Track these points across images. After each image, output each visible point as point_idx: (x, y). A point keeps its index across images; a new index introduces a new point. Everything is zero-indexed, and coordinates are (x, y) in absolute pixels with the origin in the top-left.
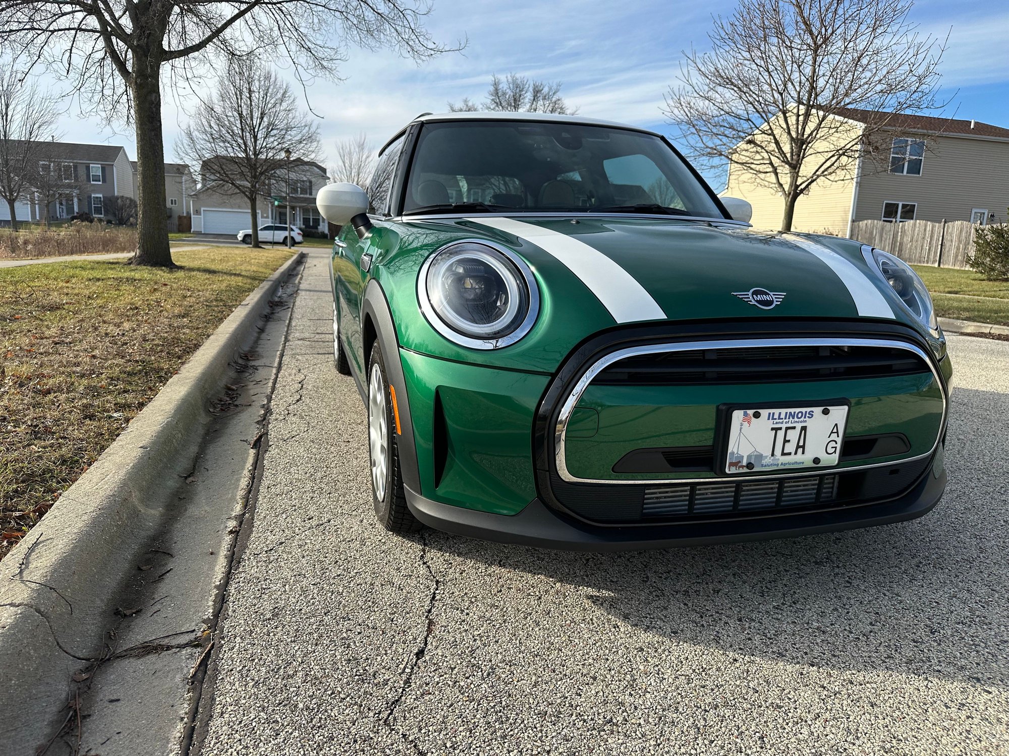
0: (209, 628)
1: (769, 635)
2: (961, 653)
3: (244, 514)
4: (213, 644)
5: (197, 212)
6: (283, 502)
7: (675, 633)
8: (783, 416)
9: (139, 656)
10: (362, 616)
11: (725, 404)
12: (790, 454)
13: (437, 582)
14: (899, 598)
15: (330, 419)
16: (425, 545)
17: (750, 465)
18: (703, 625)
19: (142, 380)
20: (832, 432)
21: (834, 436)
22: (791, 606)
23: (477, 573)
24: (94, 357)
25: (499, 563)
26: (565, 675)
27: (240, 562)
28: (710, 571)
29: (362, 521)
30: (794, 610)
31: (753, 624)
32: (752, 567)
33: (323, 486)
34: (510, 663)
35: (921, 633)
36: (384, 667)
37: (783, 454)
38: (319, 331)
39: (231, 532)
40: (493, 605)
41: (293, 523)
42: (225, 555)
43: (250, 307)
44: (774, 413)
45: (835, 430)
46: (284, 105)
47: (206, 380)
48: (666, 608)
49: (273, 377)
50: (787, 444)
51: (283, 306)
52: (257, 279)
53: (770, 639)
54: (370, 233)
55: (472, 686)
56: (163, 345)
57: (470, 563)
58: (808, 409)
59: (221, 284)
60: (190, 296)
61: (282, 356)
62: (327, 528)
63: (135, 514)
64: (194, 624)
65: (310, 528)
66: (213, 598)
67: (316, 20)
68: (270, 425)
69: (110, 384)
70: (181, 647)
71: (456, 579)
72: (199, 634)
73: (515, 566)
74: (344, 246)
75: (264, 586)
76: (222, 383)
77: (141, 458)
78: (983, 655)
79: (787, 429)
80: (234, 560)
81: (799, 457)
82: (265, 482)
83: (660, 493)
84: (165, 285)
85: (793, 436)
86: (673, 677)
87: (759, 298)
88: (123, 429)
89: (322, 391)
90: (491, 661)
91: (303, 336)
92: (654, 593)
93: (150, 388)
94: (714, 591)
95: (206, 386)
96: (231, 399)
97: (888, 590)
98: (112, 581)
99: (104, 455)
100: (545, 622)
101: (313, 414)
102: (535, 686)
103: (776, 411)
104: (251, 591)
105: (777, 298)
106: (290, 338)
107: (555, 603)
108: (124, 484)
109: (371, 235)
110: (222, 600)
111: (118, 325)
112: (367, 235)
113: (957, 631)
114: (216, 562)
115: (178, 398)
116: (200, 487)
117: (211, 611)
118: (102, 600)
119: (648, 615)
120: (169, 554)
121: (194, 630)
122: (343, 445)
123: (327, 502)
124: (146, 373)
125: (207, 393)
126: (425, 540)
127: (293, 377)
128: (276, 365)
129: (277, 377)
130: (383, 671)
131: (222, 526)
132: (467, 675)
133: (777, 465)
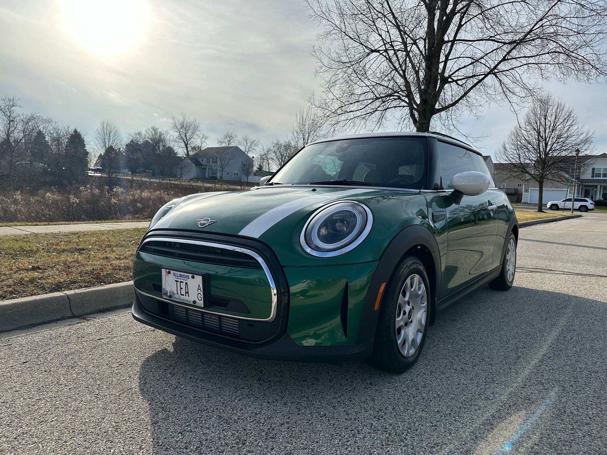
5: (527, 191)
8: (178, 275)
12: (183, 295)
17: (170, 297)
20: (198, 289)
21: (199, 291)
45: (199, 288)
50: (182, 290)
58: (187, 274)
79: (181, 282)
81: (187, 298)
85: (183, 285)
87: (203, 222)
103: (176, 272)
105: (210, 223)
118: (103, 307)
133: (180, 299)
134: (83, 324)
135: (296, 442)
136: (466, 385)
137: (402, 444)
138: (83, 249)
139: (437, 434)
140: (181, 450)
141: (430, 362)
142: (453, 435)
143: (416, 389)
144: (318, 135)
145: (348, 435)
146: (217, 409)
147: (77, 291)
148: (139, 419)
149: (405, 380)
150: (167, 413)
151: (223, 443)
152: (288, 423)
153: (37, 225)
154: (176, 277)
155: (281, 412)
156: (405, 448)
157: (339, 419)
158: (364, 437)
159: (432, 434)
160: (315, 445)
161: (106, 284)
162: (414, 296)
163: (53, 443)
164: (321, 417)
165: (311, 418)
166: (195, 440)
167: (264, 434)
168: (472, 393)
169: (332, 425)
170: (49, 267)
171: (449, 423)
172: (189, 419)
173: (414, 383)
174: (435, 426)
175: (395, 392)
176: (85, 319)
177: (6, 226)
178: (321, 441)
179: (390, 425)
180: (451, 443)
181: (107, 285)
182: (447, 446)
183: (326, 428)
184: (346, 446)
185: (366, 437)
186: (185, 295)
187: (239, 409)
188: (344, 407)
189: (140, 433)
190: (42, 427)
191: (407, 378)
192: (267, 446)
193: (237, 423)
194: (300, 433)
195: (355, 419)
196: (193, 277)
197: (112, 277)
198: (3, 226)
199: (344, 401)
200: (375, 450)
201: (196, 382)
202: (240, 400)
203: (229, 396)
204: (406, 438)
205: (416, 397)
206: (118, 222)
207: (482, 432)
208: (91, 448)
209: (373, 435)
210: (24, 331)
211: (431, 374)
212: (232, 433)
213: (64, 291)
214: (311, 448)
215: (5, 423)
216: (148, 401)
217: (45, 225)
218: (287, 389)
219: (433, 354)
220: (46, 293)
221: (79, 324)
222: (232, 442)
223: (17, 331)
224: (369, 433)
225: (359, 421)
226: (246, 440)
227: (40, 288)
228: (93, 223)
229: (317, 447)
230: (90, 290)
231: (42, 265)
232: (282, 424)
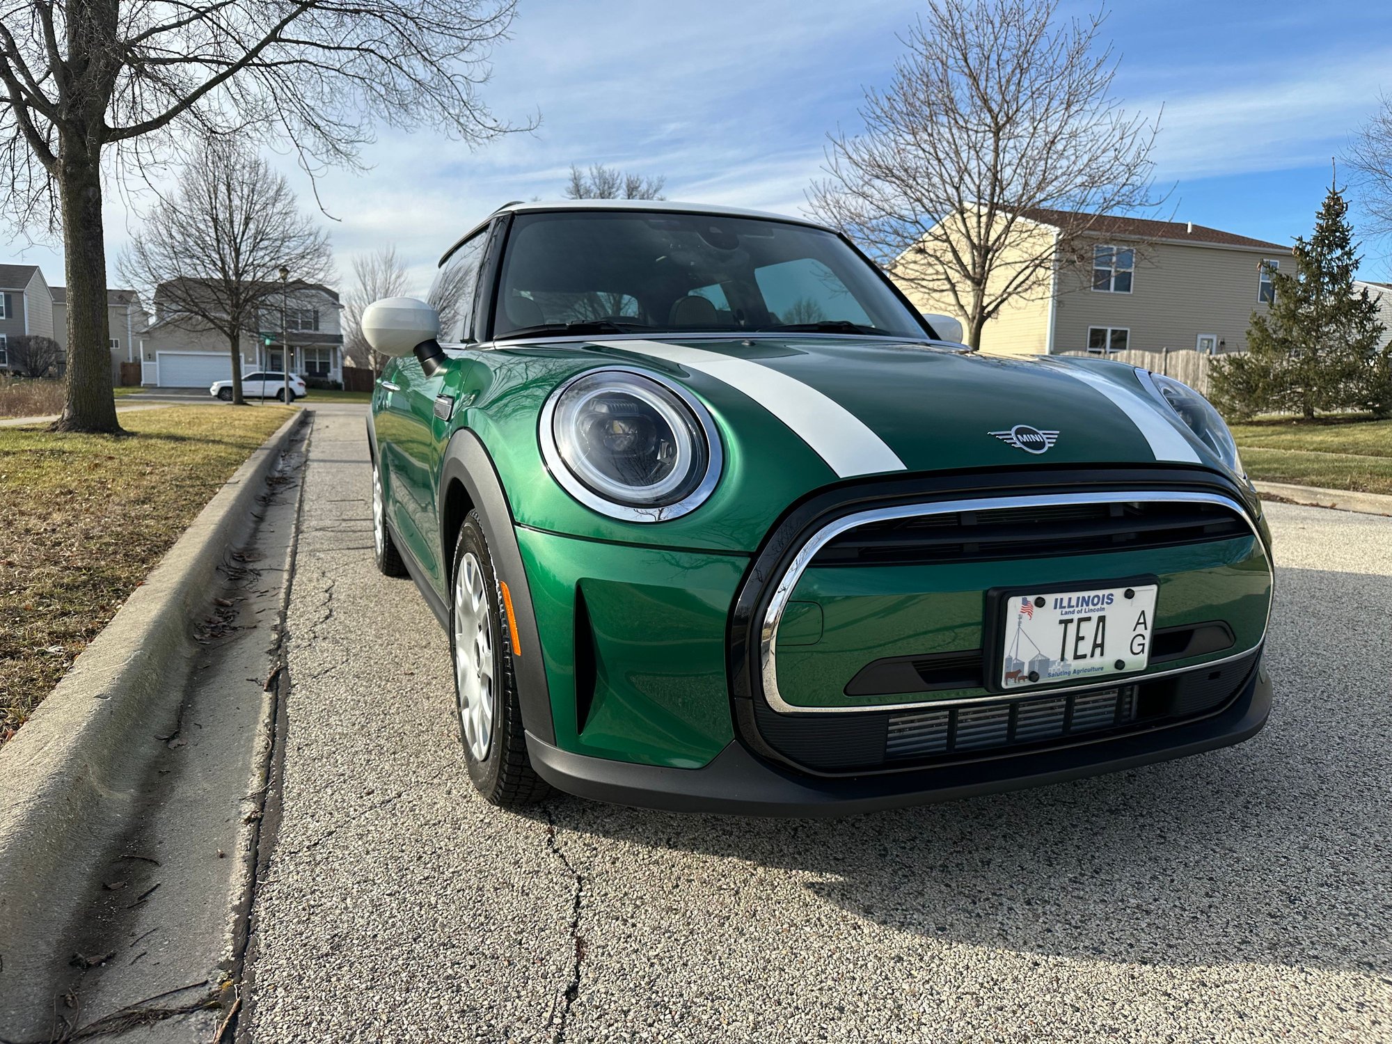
0: (231, 976)
1: (1073, 922)
2: (1337, 929)
3: (266, 792)
4: (240, 1003)
5: (150, 357)
6: (324, 771)
7: (943, 929)
8: (1074, 603)
9: (118, 1033)
10: (473, 940)
11: (995, 589)
12: (1084, 656)
13: (580, 879)
14: (1235, 855)
15: (380, 641)
16: (552, 822)
17: (1033, 676)
18: (978, 915)
19: (89, 596)
20: (1138, 623)
21: (1141, 629)
22: (1093, 877)
23: (636, 861)
24: (11, 564)
25: (668, 842)
26: (797, 1008)
27: (268, 867)
28: (970, 833)
29: (449, 793)
30: (1098, 883)
31: (1048, 907)
32: (1026, 823)
33: (382, 742)
34: (712, 997)
35: (1277, 903)
36: (519, 1019)
37: (1076, 657)
38: (346, 517)
39: (249, 820)
40: (670, 909)
41: (344, 801)
42: (244, 857)
43: (241, 485)
44: (1062, 599)
45: (1142, 621)
46: (279, 206)
47: (187, 593)
48: (921, 894)
49: (285, 584)
50: (1081, 643)
51: (288, 484)
52: (246, 447)
53: (1076, 928)
54: (444, 367)
55: (661, 1038)
56: (116, 544)
57: (624, 846)
58: (1107, 592)
59: (195, 455)
60: (151, 473)
61: (294, 554)
62: (398, 806)
63: (93, 800)
64: (204, 971)
65: (371, 808)
66: (231, 926)
67: (327, 89)
68: (289, 656)
69: (40, 604)
70: (187, 1011)
71: (607, 872)
72: (215, 988)
73: (693, 846)
74: (397, 389)
75: (312, 903)
76: (210, 596)
77: (100, 713)
78: (1367, 928)
79: (1080, 620)
80: (258, 865)
81: (1097, 661)
82: (293, 742)
83: (903, 723)
84: (111, 458)
85: (1088, 630)
86: (954, 997)
87: (1025, 438)
88: (66, 670)
89: (363, 602)
90: (681, 995)
91: (322, 524)
92: (900, 873)
93: (102, 608)
94: (982, 862)
95: (189, 601)
96: (226, 619)
97: (1217, 845)
98: (62, 912)
99: (38, 711)
100: (752, 929)
101: (353, 636)
102: (755, 1029)
103: (1065, 596)
104: (291, 912)
105: (1049, 438)
106: (304, 528)
107: (760, 898)
108: (75, 755)
109: (445, 371)
110: (246, 928)
111: (44, 518)
112: (438, 370)
113: (1323, 897)
114: (230, 869)
115: (147, 620)
116: (191, 753)
117: (231, 948)
118: (48, 944)
119: (898, 906)
120: (151, 861)
121: (206, 982)
122: (404, 679)
123: (392, 766)
124: (94, 585)
125: (190, 612)
126: (550, 816)
127: (315, 583)
128: (287, 567)
129: (291, 585)
130: (518, 1024)
131: (234, 812)
132: (650, 1021)
133: (1069, 673)
154: (1067, 610)
186: (1089, 655)
196: (1129, 595)
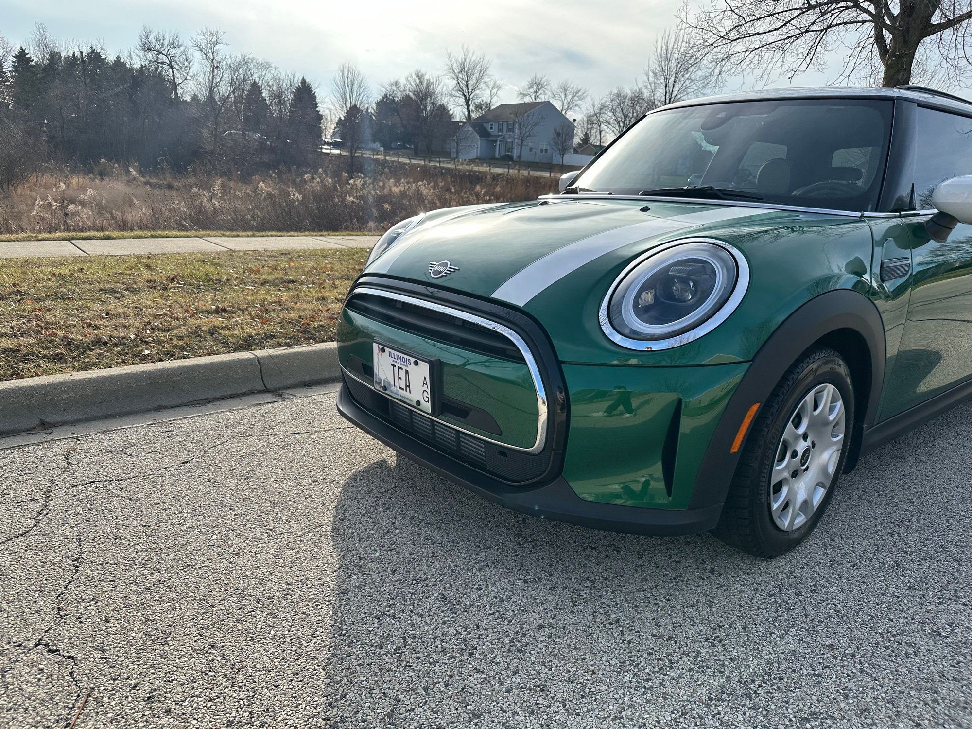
8: (396, 357)
12: (403, 389)
17: (385, 388)
20: (424, 383)
21: (425, 387)
50: (400, 381)
58: (408, 357)
79: (399, 368)
81: (408, 395)
85: (402, 374)
103: (393, 352)
105: (448, 270)
133: (399, 394)
134: (276, 404)
135: (557, 666)
136: (898, 597)
137: (748, 703)
138: (292, 282)
139: (819, 693)
140: (372, 649)
141: (833, 541)
142: (851, 701)
143: (795, 594)
144: (693, 77)
145: (650, 667)
146: (441, 581)
147: (272, 352)
148: (322, 581)
149: (778, 571)
150: (365, 577)
151: (440, 646)
152: (551, 625)
153: (237, 236)
154: (393, 359)
155: (543, 604)
156: (751, 713)
157: (641, 633)
158: (680, 677)
159: (809, 692)
160: (590, 678)
161: (317, 342)
162: (819, 424)
163: (196, 604)
164: (610, 624)
165: (593, 624)
166: (396, 633)
167: (507, 641)
168: (906, 618)
169: (626, 642)
170: (239, 309)
171: (848, 675)
172: (395, 594)
173: (793, 580)
174: (820, 675)
175: (753, 593)
176: (280, 396)
177: (196, 236)
178: (600, 672)
179: (733, 660)
180: (844, 717)
181: (317, 345)
182: (834, 723)
183: (614, 648)
184: (643, 689)
185: (683, 678)
186: (405, 389)
187: (476, 587)
188: (654, 611)
189: (319, 607)
190: (186, 575)
191: (782, 569)
192: (508, 665)
193: (468, 613)
194: (567, 650)
195: (670, 638)
196: (416, 363)
197: (326, 331)
198: (191, 237)
199: (656, 599)
200: (695, 706)
201: (418, 526)
202: (480, 570)
203: (465, 559)
204: (758, 692)
205: (794, 609)
206: (352, 235)
207: (913, 705)
208: (244, 623)
209: (697, 674)
210: (195, 408)
211: (831, 565)
212: (457, 631)
213: (255, 349)
214: (580, 683)
215: (140, 560)
216: (341, 551)
217: (248, 236)
218: (561, 560)
219: (843, 525)
220: (229, 352)
221: (271, 405)
222: (453, 648)
223: (185, 408)
224: (690, 670)
225: (676, 642)
226: (476, 648)
227: (222, 343)
228: (316, 236)
229: (591, 682)
230: (291, 351)
231: (229, 306)
232: (541, 627)
